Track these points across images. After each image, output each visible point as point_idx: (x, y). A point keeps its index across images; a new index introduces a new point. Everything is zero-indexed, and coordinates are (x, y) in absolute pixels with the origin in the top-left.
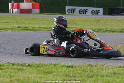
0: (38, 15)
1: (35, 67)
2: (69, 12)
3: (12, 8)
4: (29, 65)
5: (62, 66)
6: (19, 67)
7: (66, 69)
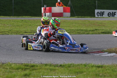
0: (69, 18)
1: (66, 68)
2: (98, 15)
3: (45, 12)
4: (61, 66)
5: (92, 67)
6: (51, 68)
7: (96, 69)
